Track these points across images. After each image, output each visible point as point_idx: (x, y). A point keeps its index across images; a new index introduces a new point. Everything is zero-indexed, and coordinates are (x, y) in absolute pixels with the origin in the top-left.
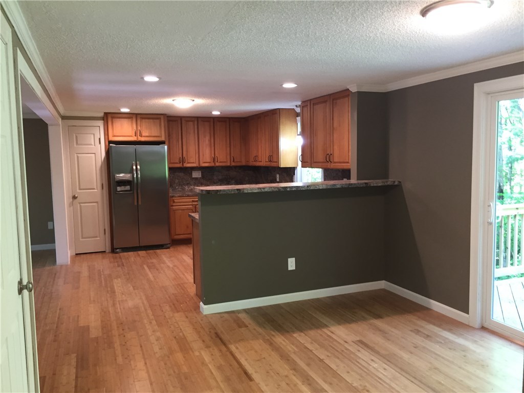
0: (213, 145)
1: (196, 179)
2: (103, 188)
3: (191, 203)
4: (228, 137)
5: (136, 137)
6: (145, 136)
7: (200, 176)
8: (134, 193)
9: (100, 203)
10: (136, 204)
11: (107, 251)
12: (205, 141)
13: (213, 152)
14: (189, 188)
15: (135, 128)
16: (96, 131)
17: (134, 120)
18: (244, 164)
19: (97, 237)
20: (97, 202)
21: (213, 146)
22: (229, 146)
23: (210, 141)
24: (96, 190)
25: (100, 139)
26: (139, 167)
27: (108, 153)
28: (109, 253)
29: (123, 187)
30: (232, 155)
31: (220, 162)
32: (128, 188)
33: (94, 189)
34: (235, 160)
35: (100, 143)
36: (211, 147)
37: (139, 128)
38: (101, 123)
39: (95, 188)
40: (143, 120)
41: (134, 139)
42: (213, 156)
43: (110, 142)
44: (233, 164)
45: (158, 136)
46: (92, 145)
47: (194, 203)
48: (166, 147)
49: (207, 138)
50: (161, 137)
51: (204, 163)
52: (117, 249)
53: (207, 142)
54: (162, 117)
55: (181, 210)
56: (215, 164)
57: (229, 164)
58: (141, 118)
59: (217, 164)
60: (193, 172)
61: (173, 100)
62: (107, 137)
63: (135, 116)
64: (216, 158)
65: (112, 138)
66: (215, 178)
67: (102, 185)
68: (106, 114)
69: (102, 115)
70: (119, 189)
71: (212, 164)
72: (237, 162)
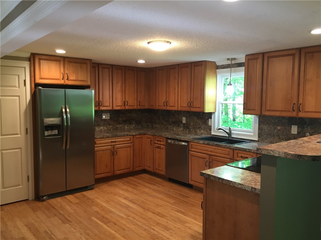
0: (124, 90)
1: (105, 120)
2: (27, 133)
3: (110, 144)
4: (136, 84)
5: (63, 81)
6: (71, 80)
7: (109, 118)
8: (63, 137)
9: (23, 150)
10: (64, 148)
11: (30, 199)
12: (118, 87)
13: (124, 97)
14: (99, 128)
15: (62, 71)
16: (21, 72)
17: (62, 63)
18: (147, 107)
19: (19, 185)
20: (20, 148)
21: (124, 92)
22: (136, 92)
23: (122, 87)
24: (20, 136)
25: (25, 81)
26: (68, 110)
27: (34, 96)
28: (32, 200)
29: (50, 131)
30: (139, 100)
31: (129, 106)
32: (56, 132)
33: (17, 134)
34: (141, 104)
35: (25, 85)
36: (122, 93)
37: (66, 72)
38: (26, 64)
39: (19, 133)
40: (71, 64)
41: (61, 82)
42: (124, 100)
43: (37, 85)
44: (139, 107)
45: (85, 81)
46: (15, 87)
47: (113, 144)
48: (93, 91)
49: (120, 84)
50: (87, 81)
51: (117, 106)
52: (44, 196)
53: (119, 88)
54: (88, 62)
55: (102, 150)
56: (125, 108)
57: (136, 108)
58: (68, 61)
59: (127, 108)
60: (103, 114)
61: (148, 43)
62: (33, 79)
63: (63, 58)
64: (126, 102)
65: (38, 81)
66: (120, 119)
67: (27, 129)
68: (33, 55)
69: (28, 55)
70: (46, 133)
71: (123, 108)
72: (142, 106)
